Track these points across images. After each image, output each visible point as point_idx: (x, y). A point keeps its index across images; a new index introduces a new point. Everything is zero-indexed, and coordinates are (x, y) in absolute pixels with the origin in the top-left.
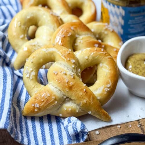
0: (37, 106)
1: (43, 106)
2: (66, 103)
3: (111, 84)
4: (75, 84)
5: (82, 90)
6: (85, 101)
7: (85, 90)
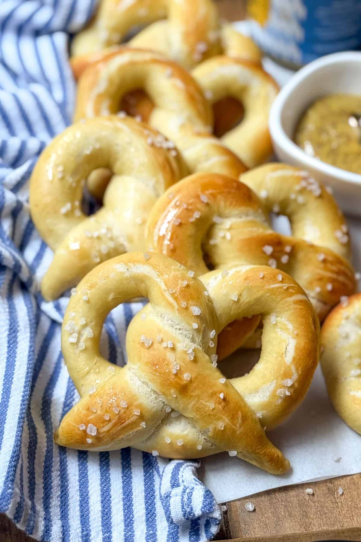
0: (91, 431)
1: (109, 431)
2: (171, 422)
3: (295, 376)
4: (196, 378)
5: (214, 394)
6: (221, 425)
7: (222, 396)
